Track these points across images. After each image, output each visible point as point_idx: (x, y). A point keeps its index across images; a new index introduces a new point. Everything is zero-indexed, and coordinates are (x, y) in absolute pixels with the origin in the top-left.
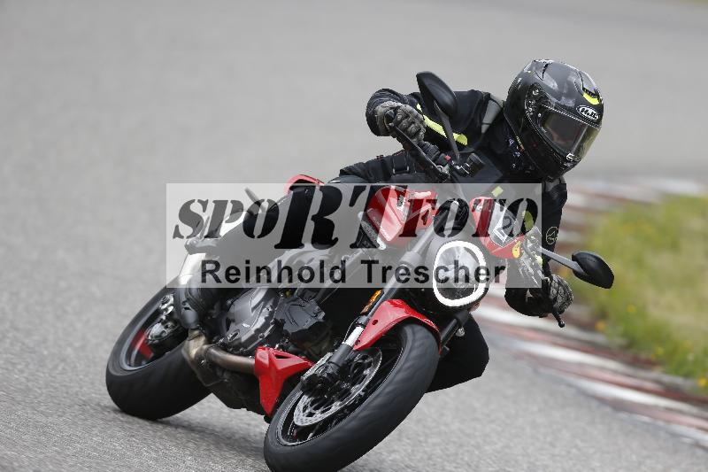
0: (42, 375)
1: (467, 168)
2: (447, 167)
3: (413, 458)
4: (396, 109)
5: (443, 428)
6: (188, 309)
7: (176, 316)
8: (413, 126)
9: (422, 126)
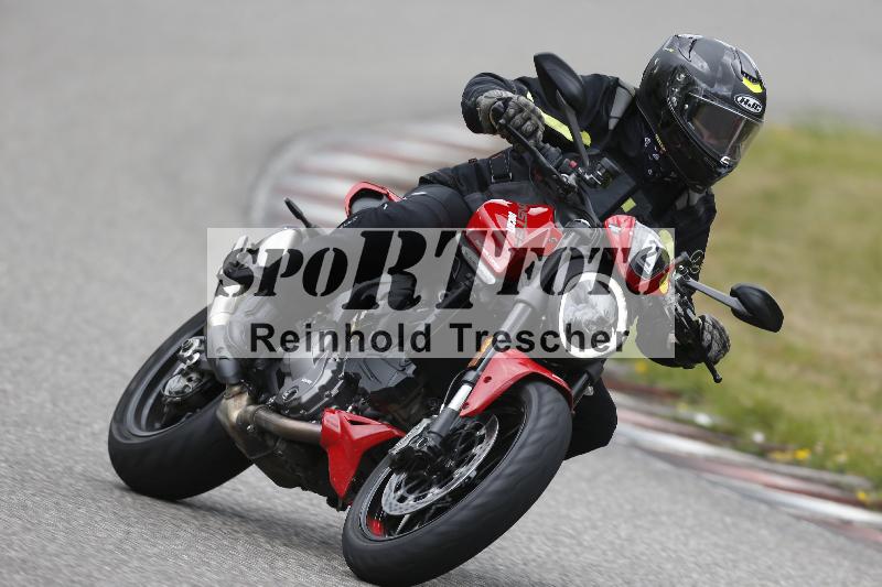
1: (598, 177)
2: (573, 176)
4: (506, 101)
6: (225, 358)
7: (205, 367)
8: (528, 123)
9: (540, 124)
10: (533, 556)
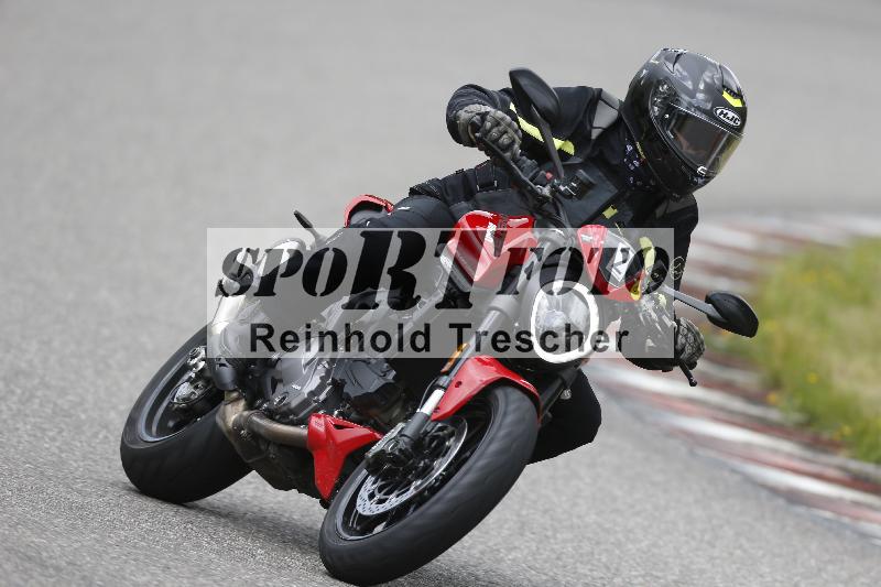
0: (79, 445)
1: (572, 188)
2: (548, 187)
3: (538, 557)
4: (483, 116)
5: (575, 520)
6: (224, 365)
7: (208, 374)
8: (505, 136)
9: (516, 137)
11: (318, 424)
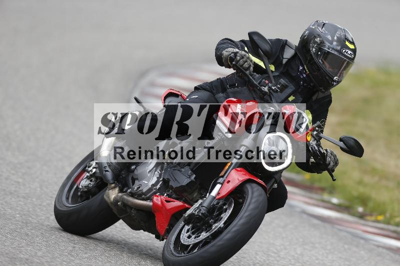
1: (278, 88)
2: (267, 87)
4: (236, 54)
6: (107, 171)
7: (98, 175)
8: (246, 63)
9: (251, 64)
10: (257, 261)
11: (158, 200)
